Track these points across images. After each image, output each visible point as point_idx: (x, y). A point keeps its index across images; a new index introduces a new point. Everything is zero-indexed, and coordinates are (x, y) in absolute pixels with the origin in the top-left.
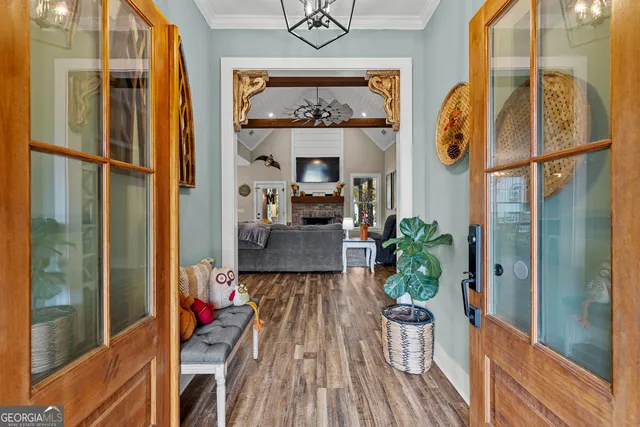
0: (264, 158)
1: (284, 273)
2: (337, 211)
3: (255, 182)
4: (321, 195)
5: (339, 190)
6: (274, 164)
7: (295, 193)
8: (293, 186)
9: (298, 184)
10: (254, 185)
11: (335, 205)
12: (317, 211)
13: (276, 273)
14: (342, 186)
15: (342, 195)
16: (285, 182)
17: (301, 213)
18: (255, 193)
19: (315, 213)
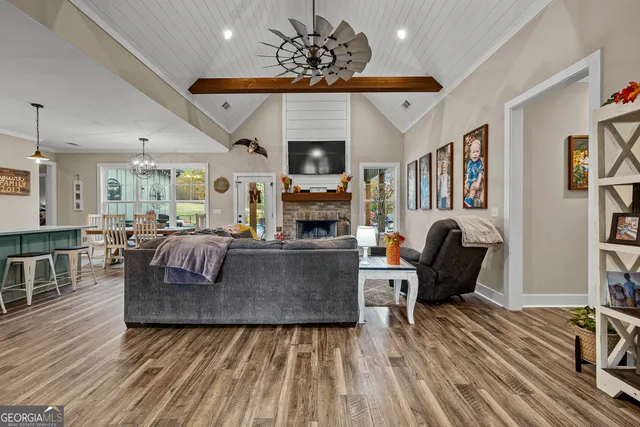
0: (247, 143)
1: (252, 327)
2: (343, 211)
3: (235, 175)
4: (321, 191)
5: (346, 184)
6: (259, 150)
7: (287, 188)
8: (284, 179)
9: (291, 177)
10: (233, 179)
11: (339, 203)
12: (315, 213)
13: (239, 326)
14: (349, 179)
15: (348, 191)
16: (274, 175)
17: (295, 214)
18: (235, 189)
19: (313, 215)
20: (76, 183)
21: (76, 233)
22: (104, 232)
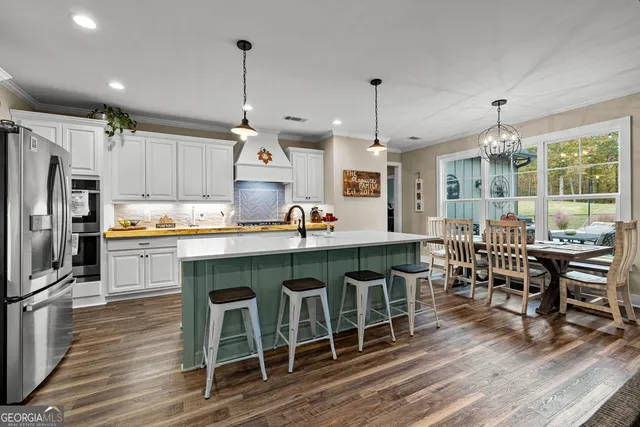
20: (417, 182)
21: (414, 247)
22: (446, 242)
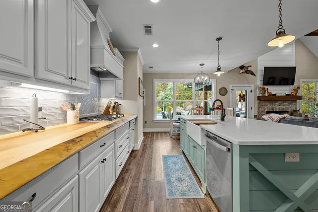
2: (292, 106)
4: (283, 95)
5: (296, 91)
8: (260, 88)
9: (264, 87)
10: (230, 88)
12: (277, 107)
14: (298, 88)
16: (253, 86)
17: (266, 108)
18: (231, 94)
19: (276, 109)
